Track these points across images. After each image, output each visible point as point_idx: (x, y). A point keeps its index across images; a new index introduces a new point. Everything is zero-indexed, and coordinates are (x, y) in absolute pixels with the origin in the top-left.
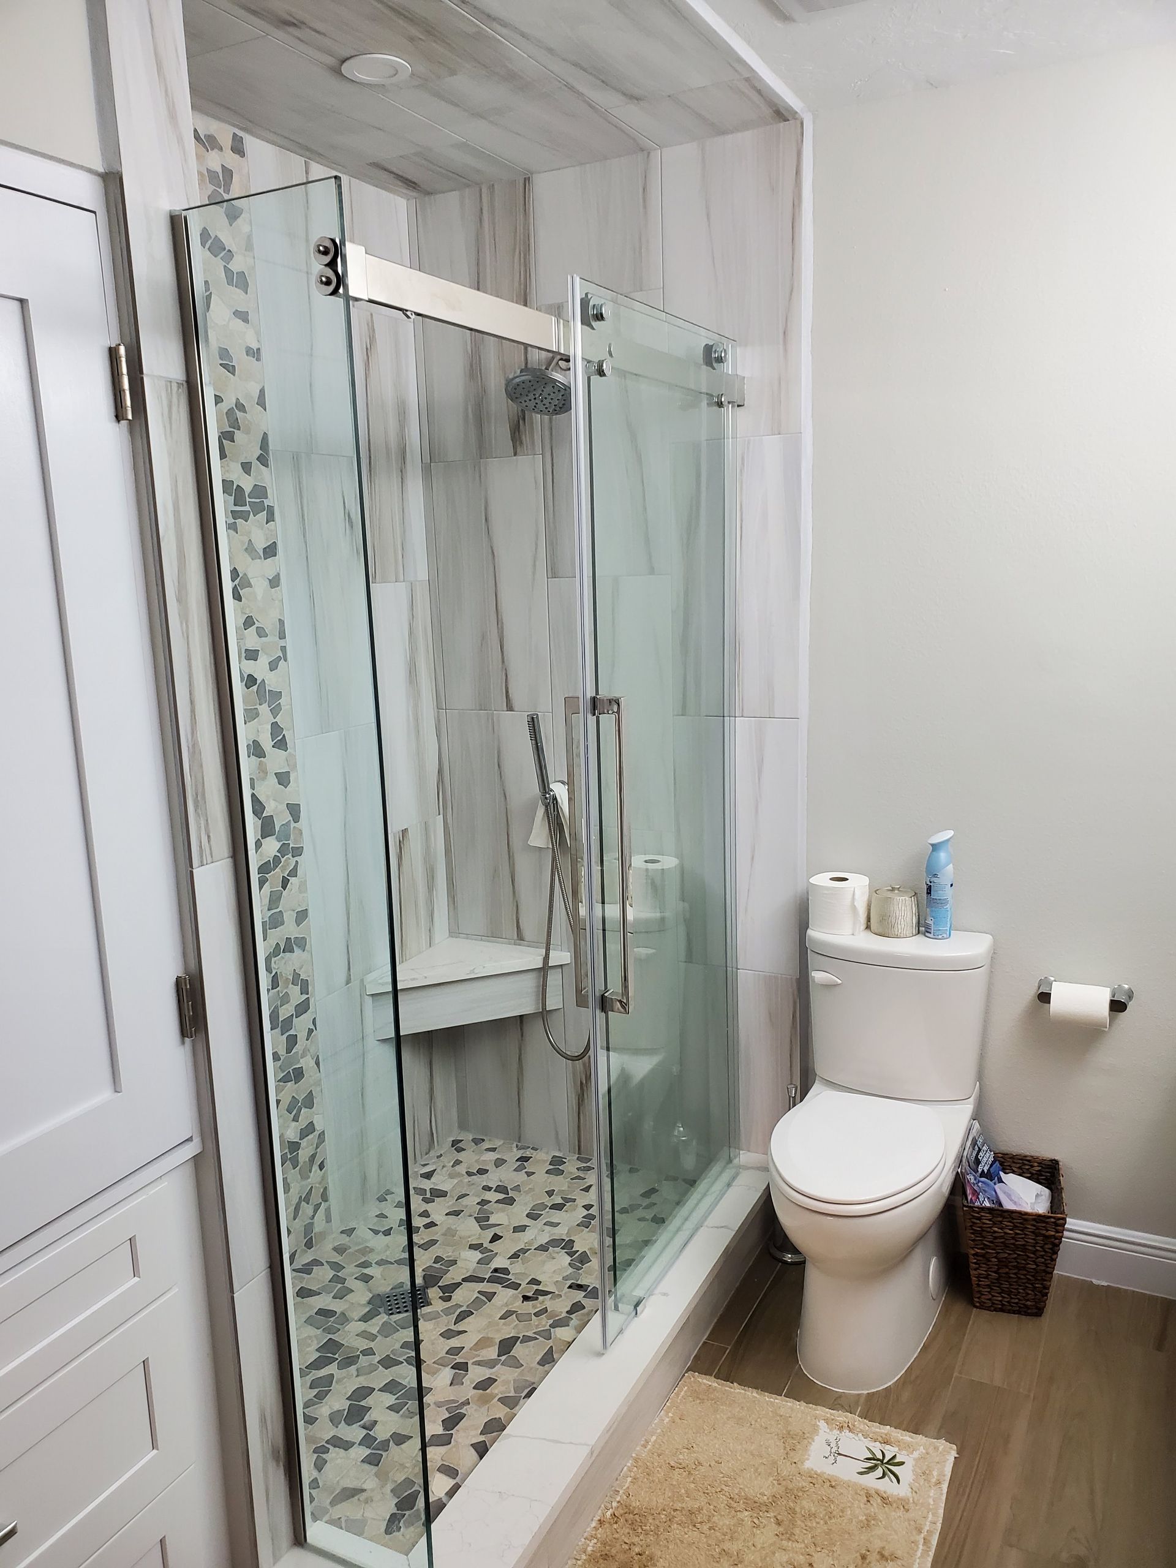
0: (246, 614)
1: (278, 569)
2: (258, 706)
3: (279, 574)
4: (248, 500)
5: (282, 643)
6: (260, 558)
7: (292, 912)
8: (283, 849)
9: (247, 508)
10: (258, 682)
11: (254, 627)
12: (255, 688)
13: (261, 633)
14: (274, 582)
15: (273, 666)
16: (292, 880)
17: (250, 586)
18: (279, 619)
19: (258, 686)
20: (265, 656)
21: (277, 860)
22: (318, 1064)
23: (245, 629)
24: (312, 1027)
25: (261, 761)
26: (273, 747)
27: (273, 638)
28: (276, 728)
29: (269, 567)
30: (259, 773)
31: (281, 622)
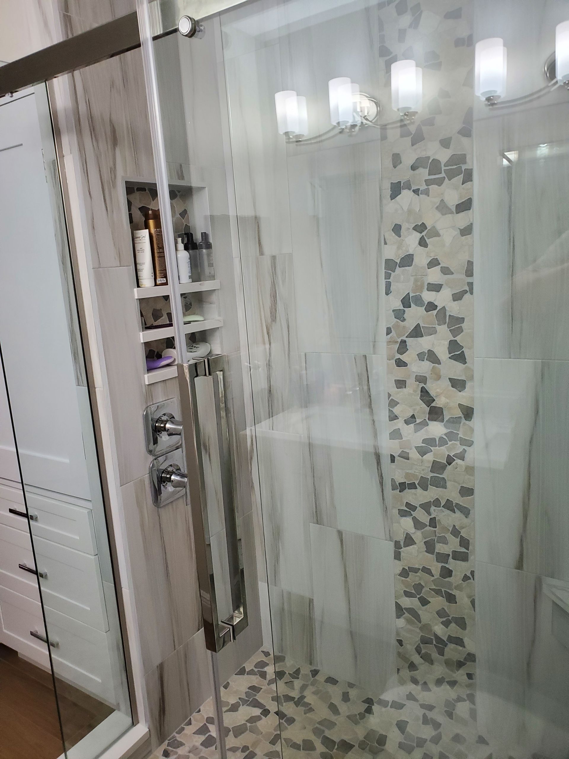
0: (430, 257)
1: (472, 220)
2: (437, 326)
3: (472, 224)
4: (443, 168)
5: (469, 280)
6: (452, 213)
7: (456, 484)
8: (451, 436)
9: (443, 175)
10: (438, 309)
11: (440, 266)
12: (435, 312)
13: (446, 271)
14: (467, 231)
15: (457, 297)
16: (458, 461)
17: (438, 235)
18: (469, 261)
19: (438, 311)
20: (449, 289)
21: (442, 442)
22: (473, 602)
23: (428, 268)
24: (469, 574)
25: (435, 366)
26: (449, 358)
27: (460, 276)
28: (454, 346)
29: (462, 220)
30: (431, 374)
31: (470, 264)
